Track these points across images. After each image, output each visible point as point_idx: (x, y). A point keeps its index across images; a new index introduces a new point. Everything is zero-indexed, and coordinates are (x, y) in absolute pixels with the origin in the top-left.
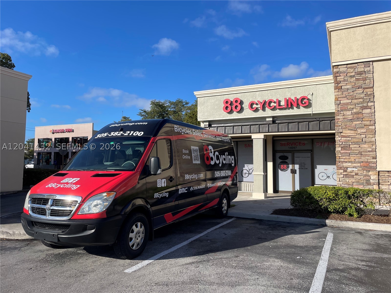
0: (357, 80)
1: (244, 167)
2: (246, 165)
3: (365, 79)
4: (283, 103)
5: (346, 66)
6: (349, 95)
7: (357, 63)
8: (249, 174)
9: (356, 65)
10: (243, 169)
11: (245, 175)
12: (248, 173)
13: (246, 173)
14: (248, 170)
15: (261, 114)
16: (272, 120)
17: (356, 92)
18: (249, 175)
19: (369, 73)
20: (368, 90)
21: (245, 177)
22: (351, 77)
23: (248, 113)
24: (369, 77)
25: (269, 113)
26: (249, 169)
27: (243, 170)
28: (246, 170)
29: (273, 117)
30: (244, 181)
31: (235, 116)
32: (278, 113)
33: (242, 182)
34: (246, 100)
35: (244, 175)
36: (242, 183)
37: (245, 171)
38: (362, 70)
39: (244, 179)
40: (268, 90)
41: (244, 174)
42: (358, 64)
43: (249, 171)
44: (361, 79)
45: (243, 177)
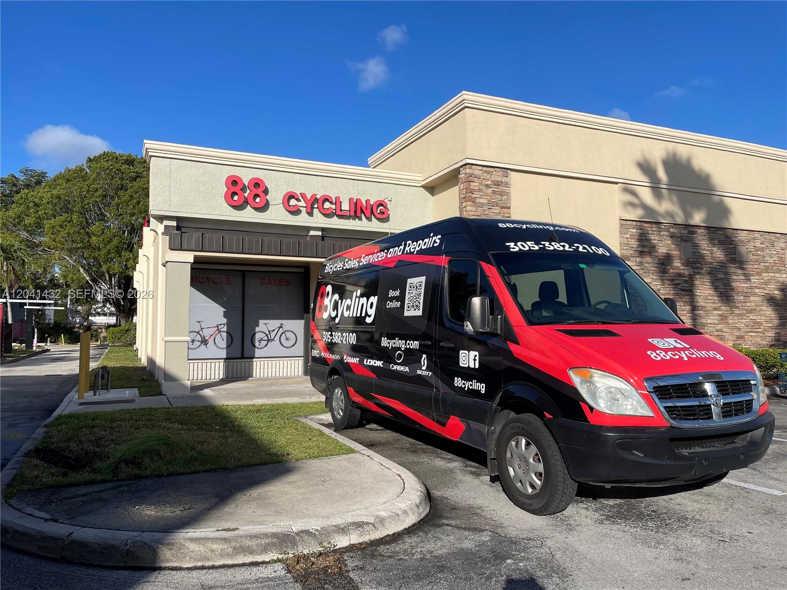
0: (494, 192)
1: (258, 326)
2: (261, 322)
3: (502, 194)
4: (346, 206)
5: (480, 168)
6: (484, 213)
7: (494, 167)
8: (268, 340)
9: (493, 170)
10: (255, 329)
11: (260, 343)
12: (266, 338)
13: (262, 340)
14: (268, 333)
15: (303, 220)
16: (321, 234)
17: (492, 211)
18: (268, 343)
19: (507, 185)
20: (506, 211)
21: (259, 347)
22: (488, 186)
23: (277, 215)
24: (506, 191)
25: (318, 220)
26: (269, 331)
27: (255, 333)
28: (263, 332)
29: (323, 230)
30: (256, 356)
31: (248, 215)
32: (335, 223)
33: (253, 358)
34: (273, 186)
35: (257, 344)
36: (254, 360)
37: (258, 336)
38: (499, 179)
39: (258, 353)
40: (318, 176)
41: (256, 340)
42: (495, 169)
43: (269, 335)
44: (499, 193)
45: (255, 346)
